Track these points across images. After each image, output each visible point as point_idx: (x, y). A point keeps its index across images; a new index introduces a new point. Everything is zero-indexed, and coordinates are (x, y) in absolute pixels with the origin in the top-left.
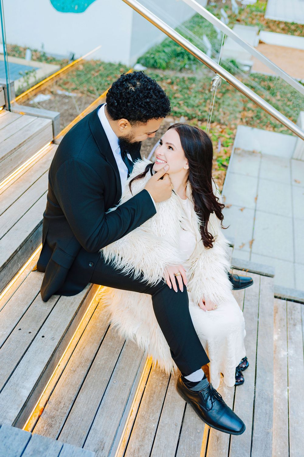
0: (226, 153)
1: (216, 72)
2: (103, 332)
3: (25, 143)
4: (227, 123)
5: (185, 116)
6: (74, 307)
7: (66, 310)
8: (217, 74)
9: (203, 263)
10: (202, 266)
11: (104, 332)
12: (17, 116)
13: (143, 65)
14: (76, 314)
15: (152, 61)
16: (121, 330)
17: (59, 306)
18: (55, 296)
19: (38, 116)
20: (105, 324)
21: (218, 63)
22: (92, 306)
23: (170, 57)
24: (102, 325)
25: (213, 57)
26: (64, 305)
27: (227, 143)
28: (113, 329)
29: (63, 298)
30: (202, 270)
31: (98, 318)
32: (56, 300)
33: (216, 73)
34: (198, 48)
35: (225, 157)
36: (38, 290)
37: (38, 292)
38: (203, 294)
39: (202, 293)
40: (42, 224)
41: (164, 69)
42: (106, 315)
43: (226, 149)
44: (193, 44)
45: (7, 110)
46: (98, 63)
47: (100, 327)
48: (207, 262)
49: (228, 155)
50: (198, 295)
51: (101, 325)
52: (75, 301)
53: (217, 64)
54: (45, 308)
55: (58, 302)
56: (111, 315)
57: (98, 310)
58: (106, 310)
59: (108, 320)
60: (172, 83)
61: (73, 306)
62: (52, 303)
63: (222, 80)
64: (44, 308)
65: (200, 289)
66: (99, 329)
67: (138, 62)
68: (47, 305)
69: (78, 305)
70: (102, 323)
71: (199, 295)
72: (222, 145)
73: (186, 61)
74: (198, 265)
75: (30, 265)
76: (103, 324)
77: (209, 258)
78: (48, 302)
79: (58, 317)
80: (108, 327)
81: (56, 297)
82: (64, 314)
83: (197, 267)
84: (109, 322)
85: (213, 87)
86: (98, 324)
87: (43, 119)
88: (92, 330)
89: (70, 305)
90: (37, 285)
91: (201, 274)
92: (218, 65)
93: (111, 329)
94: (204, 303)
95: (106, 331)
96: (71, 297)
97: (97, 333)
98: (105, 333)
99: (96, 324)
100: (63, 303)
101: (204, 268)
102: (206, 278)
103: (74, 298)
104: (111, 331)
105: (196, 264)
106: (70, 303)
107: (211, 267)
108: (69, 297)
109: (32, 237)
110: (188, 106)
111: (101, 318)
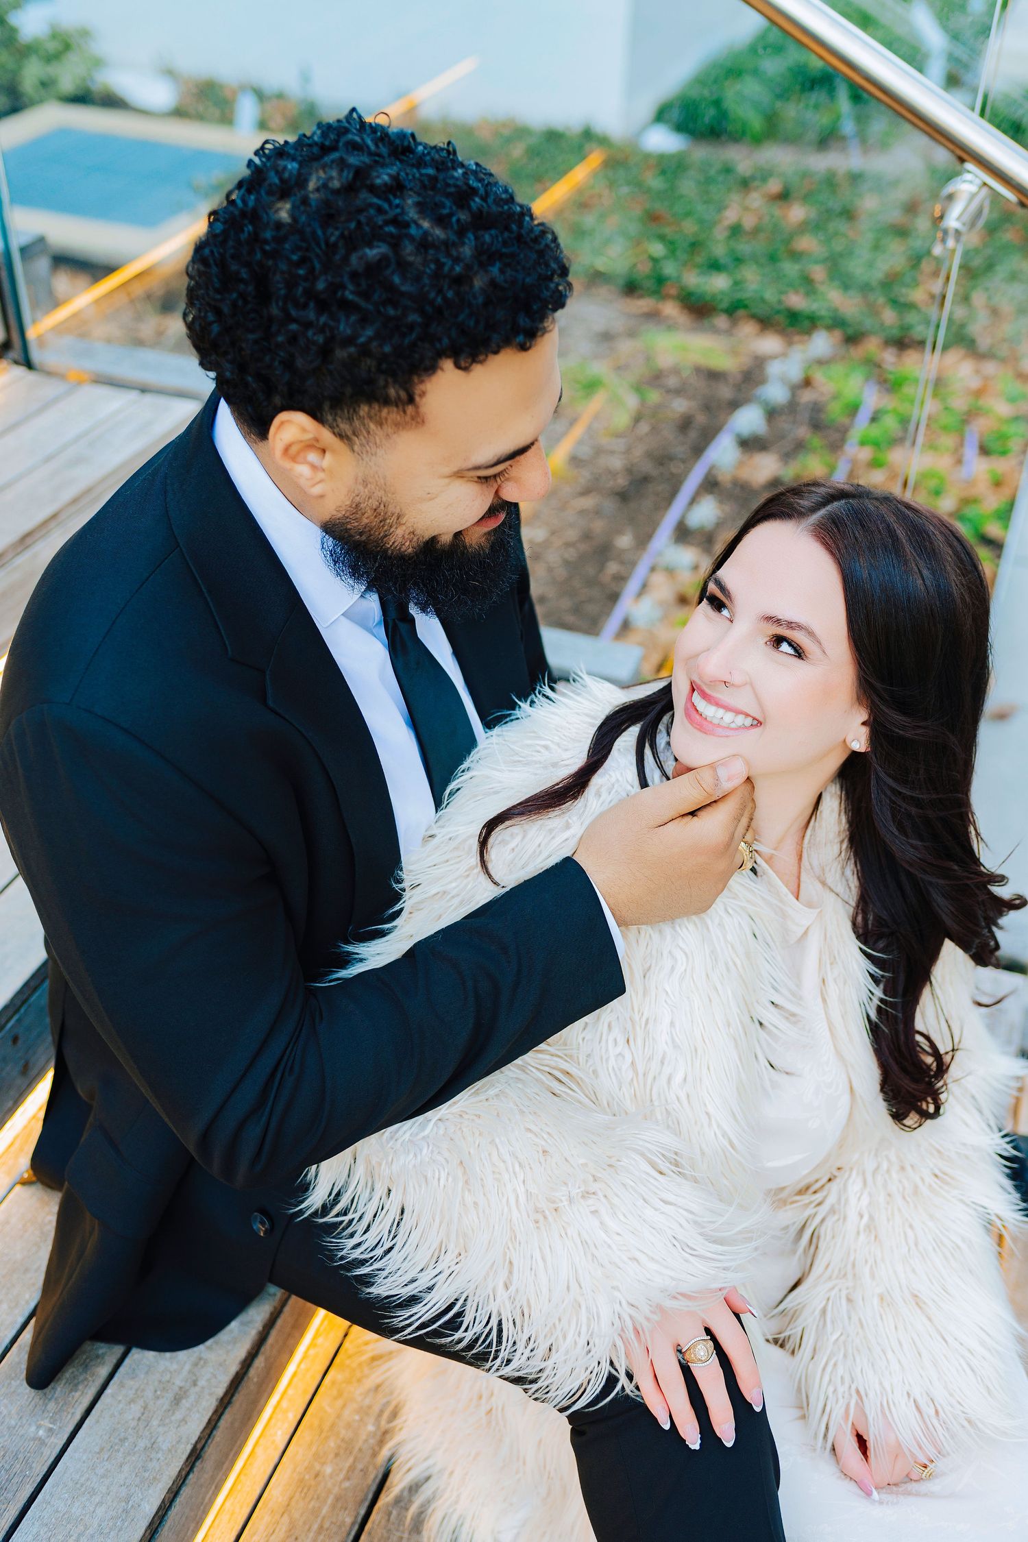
0: (998, 484)
1: (965, 156)
2: (349, 1520)
3: (53, 524)
4: (1004, 351)
5: (830, 328)
6: (184, 1421)
7: (142, 1444)
8: (969, 166)
9: (865, 1201)
10: (861, 1216)
11: (353, 1524)
12: (50, 388)
13: (680, 128)
14: (198, 1457)
15: (709, 114)
16: (438, 1516)
17: (112, 1416)
18: (102, 1348)
19: (144, 390)
20: (364, 1471)
21: (973, 109)
22: (312, 1352)
23: (783, 95)
24: (347, 1478)
25: (953, 81)
26: (136, 1409)
27: (1003, 438)
28: (398, 1500)
29: (140, 1358)
30: (862, 1237)
31: (333, 1426)
32: (104, 1371)
33: (962, 160)
34: (896, 52)
35: (992, 502)
36: (27, 1302)
37: (21, 1320)
38: (858, 1392)
39: (853, 1387)
40: (47, 984)
41: (758, 140)
42: (376, 1409)
43: (1000, 465)
44: (874, 37)
45: (16, 362)
46: (506, 132)
47: (336, 1490)
48: (889, 1195)
49: (1007, 492)
50: (831, 1389)
51: (341, 1476)
52: (195, 1384)
53: (969, 112)
54: (39, 1427)
55: (108, 1391)
56: (394, 1415)
57: (340, 1377)
58: (378, 1381)
59: (381, 1443)
60: (784, 196)
61: (178, 1416)
62: (77, 1394)
63: (995, 195)
64: (33, 1429)
65: (845, 1356)
66: (329, 1501)
67: (661, 115)
68: (52, 1406)
69: (208, 1405)
70: (351, 1460)
71: (835, 1391)
72: (984, 451)
73: (844, 103)
74: (839, 1200)
75: (17, 1145)
76: (352, 1468)
77: (903, 1168)
78: (59, 1389)
79: (93, 1492)
80: (374, 1488)
81: (104, 1354)
82: (126, 1468)
83: (832, 1211)
84: (385, 1453)
85: (945, 232)
86: (328, 1470)
87: (162, 401)
88: (293, 1503)
89: (166, 1407)
90: (27, 1270)
91: (854, 1265)
92: (976, 115)
93: (388, 1505)
94: (862, 1443)
95: (363, 1512)
96: (182, 1355)
97: (315, 1527)
98: (356, 1527)
99: (317, 1467)
100: (131, 1393)
101: (871, 1227)
102: (882, 1298)
103: (196, 1365)
104: (390, 1514)
105: (831, 1200)
106: (170, 1395)
107: (911, 1226)
108: (168, 1355)
109: (19, 1021)
110: (846, 287)
111: (348, 1426)
